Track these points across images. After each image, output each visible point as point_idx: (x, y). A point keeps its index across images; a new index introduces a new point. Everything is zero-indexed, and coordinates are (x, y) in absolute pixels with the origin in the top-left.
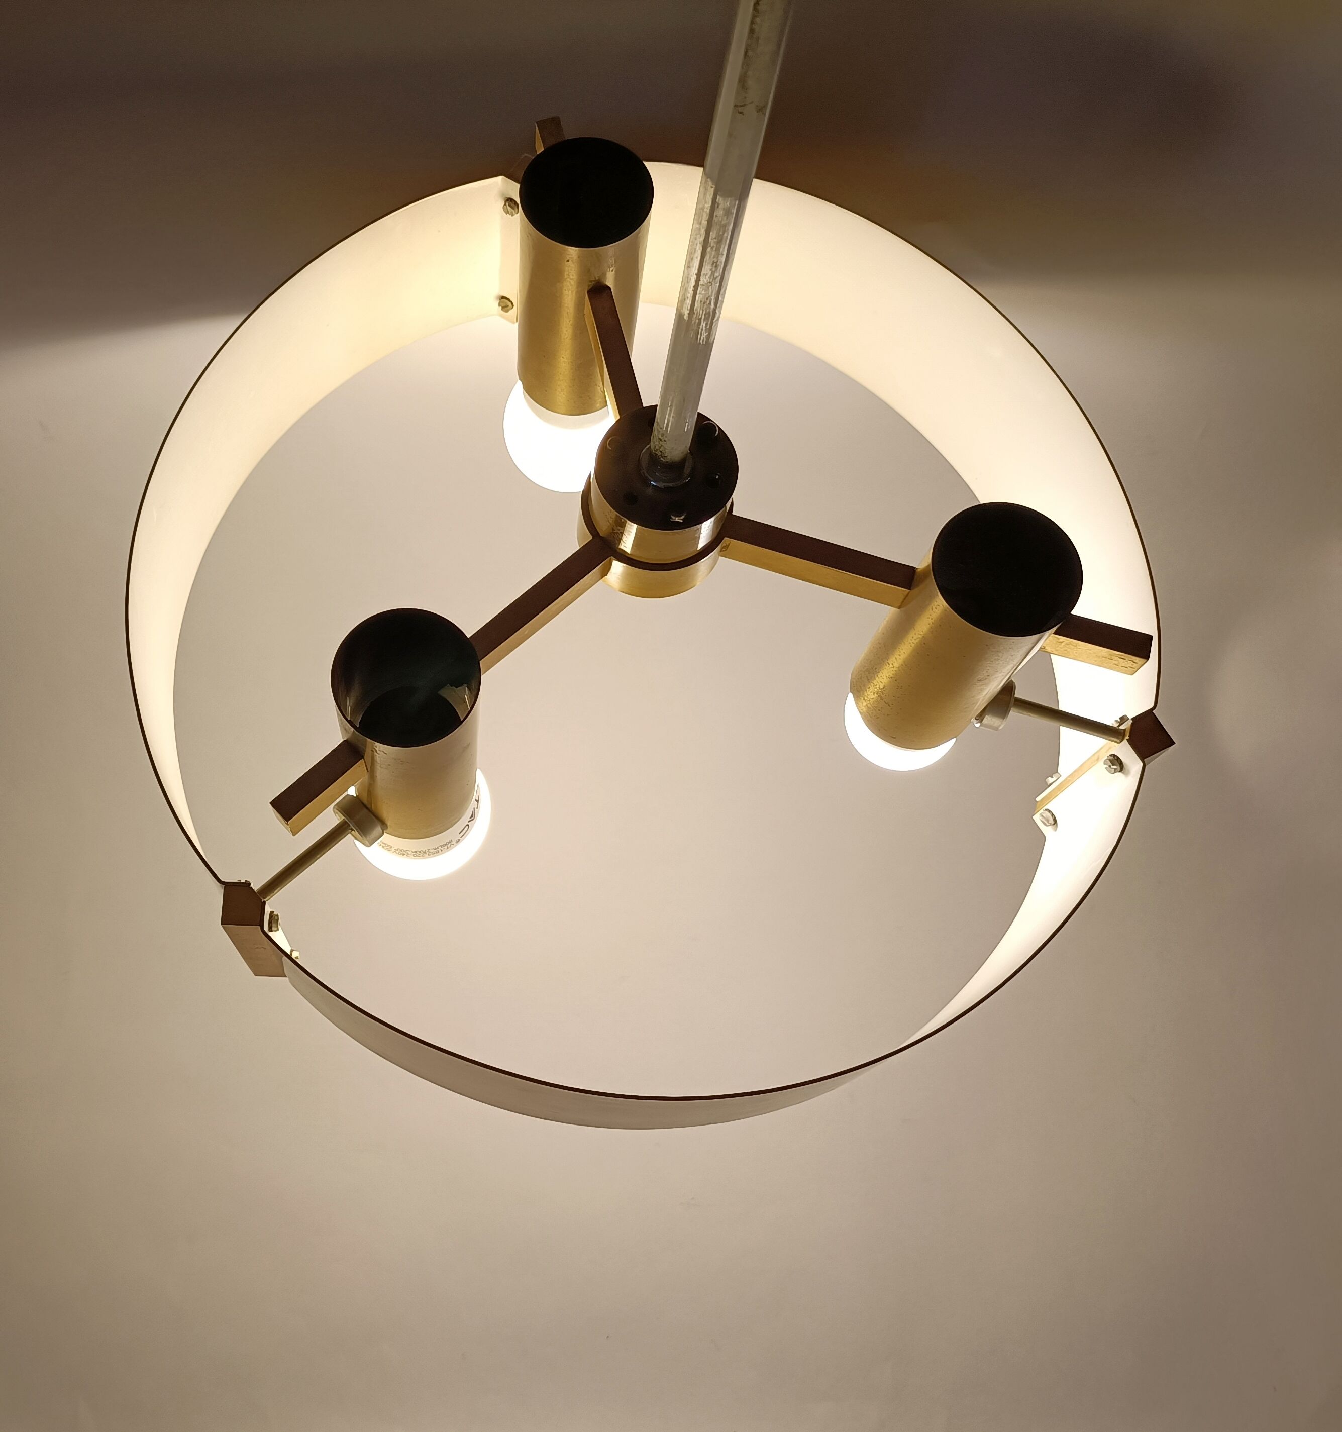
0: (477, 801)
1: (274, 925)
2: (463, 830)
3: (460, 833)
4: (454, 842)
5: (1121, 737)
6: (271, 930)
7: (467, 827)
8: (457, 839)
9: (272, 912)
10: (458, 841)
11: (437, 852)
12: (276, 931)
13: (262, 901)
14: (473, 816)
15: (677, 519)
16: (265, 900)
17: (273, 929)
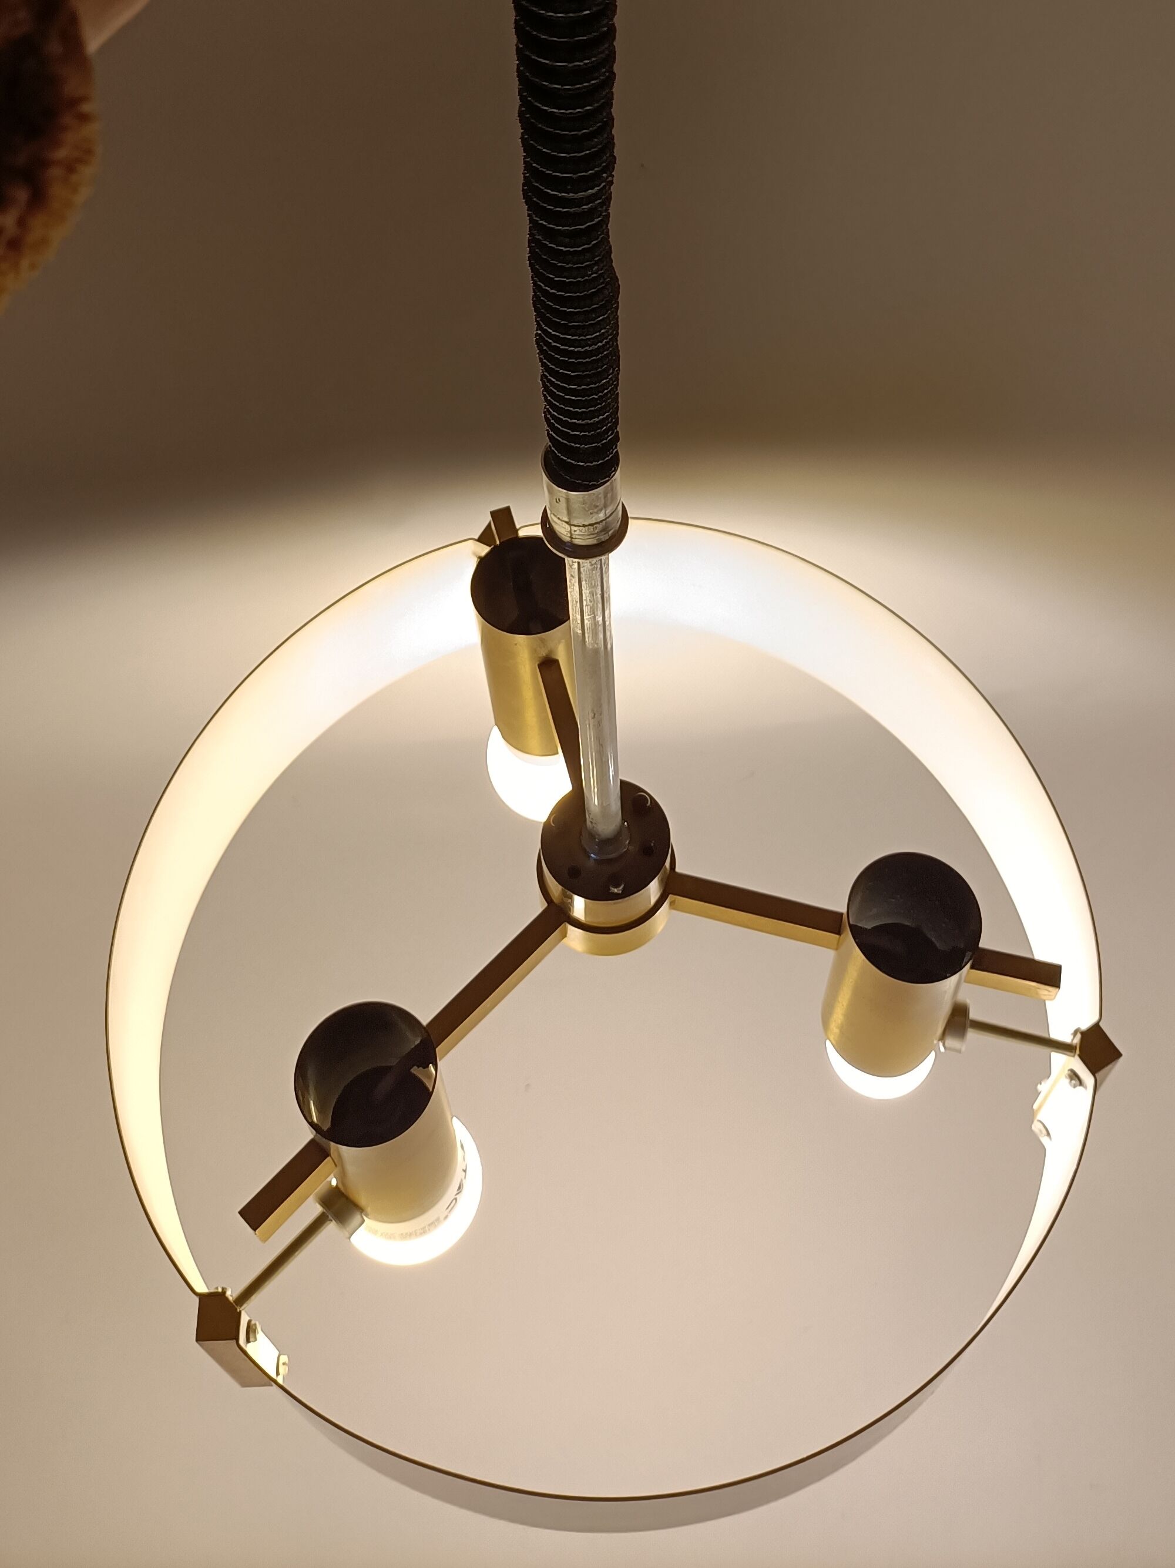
0: (465, 1171)
1: (251, 1336)
2: (450, 1205)
3: (447, 1208)
4: (442, 1218)
5: (1074, 1051)
6: (248, 1341)
7: (454, 1201)
8: (444, 1216)
9: (249, 1322)
10: (446, 1217)
11: (424, 1231)
12: (254, 1341)
13: (238, 1310)
14: (460, 1188)
15: (616, 890)
16: (241, 1309)
17: (251, 1339)
